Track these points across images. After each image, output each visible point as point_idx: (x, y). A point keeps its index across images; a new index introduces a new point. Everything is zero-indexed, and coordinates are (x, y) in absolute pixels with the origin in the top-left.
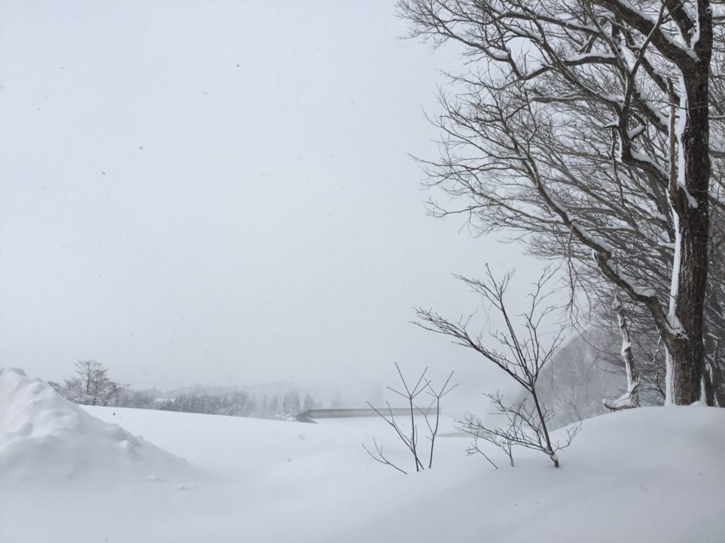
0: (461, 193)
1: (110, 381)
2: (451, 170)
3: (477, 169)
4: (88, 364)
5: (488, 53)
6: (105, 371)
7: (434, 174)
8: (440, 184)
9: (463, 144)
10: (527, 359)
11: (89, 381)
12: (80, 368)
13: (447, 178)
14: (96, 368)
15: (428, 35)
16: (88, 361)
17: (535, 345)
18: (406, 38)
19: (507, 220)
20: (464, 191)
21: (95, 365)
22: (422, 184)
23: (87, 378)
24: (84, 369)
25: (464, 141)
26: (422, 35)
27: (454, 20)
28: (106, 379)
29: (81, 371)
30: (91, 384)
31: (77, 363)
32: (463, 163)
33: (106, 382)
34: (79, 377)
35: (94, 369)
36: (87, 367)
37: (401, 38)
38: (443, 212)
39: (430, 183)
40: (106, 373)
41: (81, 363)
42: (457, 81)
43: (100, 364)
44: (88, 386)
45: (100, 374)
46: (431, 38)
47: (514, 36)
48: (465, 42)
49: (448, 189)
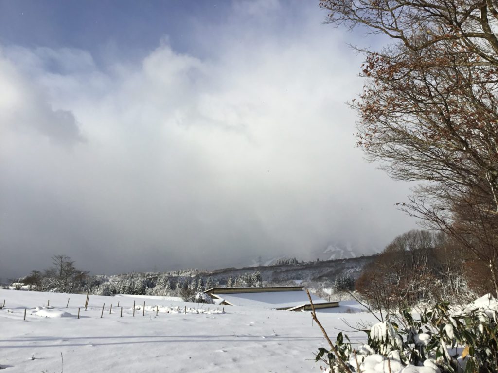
1: (76, 270)
4: (61, 258)
6: (72, 262)
11: (62, 270)
12: (55, 260)
14: (67, 260)
16: (61, 255)
21: (65, 258)
23: (60, 267)
24: (58, 261)
28: (74, 268)
29: (56, 263)
30: (63, 272)
31: (53, 257)
33: (73, 270)
34: (54, 267)
35: (65, 261)
36: (60, 259)
40: (73, 263)
41: (56, 257)
43: (69, 258)
44: (61, 273)
45: (69, 264)
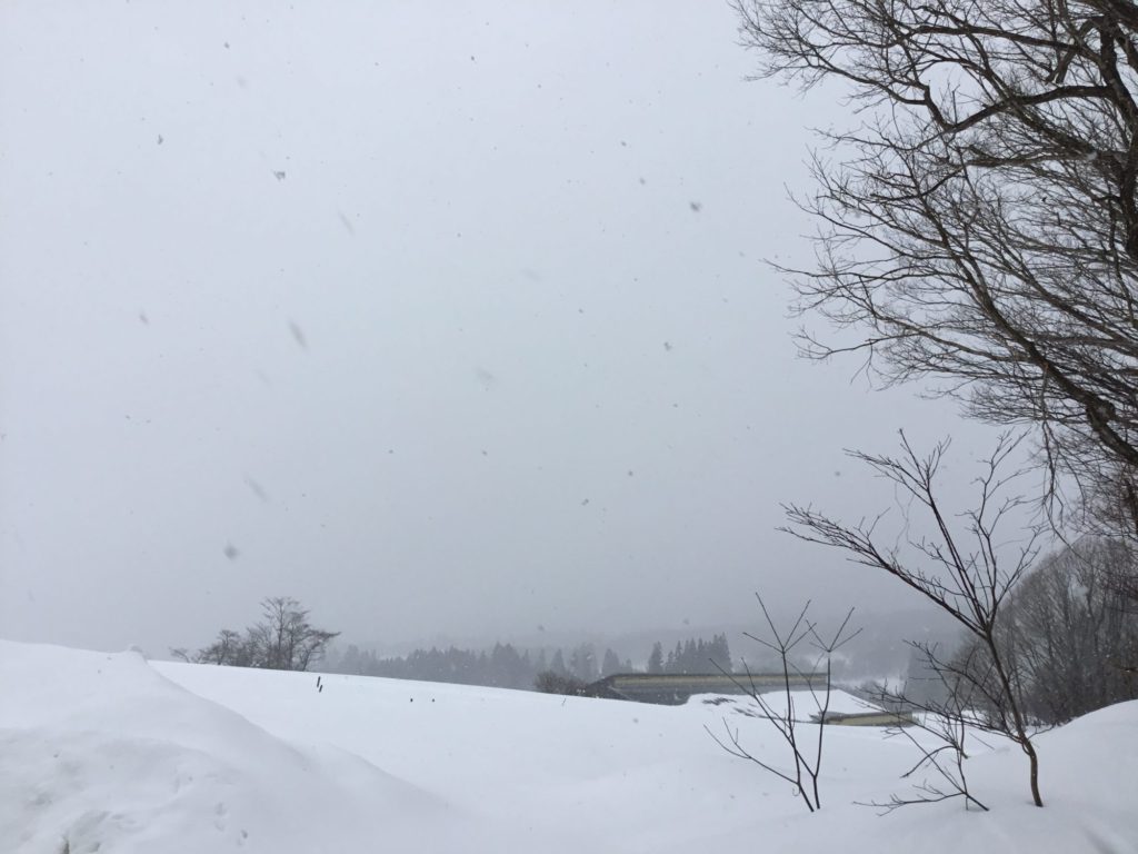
0: (853, 318)
1: (311, 628)
2: (835, 281)
3: (881, 278)
4: (281, 603)
5: (891, 92)
6: (304, 613)
7: (809, 290)
8: (819, 307)
9: (856, 239)
10: (977, 584)
11: (281, 630)
12: (269, 609)
13: (830, 295)
14: (292, 609)
15: (793, 71)
16: (279, 597)
17: (990, 562)
18: (756, 78)
19: (932, 361)
20: (860, 314)
21: (289, 604)
22: (790, 308)
23: (278, 625)
24: (274, 611)
25: (858, 233)
26: (782, 71)
27: (834, 44)
28: (306, 626)
29: (269, 613)
30: (285, 634)
31: (263, 601)
32: (857, 269)
33: (305, 630)
34: (266, 623)
35: (288, 610)
36: (278, 607)
37: (749, 79)
38: (826, 351)
39: (803, 306)
40: (306, 616)
41: (270, 601)
42: (841, 142)
43: (297, 603)
44: (280, 637)
45: (297, 617)
46: (798, 75)
47: (935, 61)
48: (853, 77)
49: (832, 313)
